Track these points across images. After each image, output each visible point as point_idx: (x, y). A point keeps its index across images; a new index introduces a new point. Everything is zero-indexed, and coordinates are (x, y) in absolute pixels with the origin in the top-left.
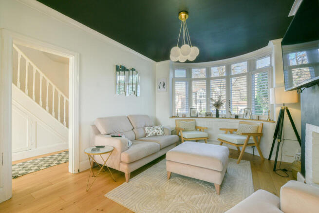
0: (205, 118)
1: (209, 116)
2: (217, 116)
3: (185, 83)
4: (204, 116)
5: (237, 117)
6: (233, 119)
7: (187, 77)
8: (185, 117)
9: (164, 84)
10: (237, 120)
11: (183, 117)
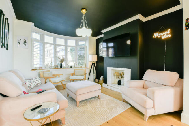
0: (54, 69)
1: (57, 68)
2: (61, 67)
3: (39, 44)
4: (53, 68)
5: (71, 67)
6: (70, 68)
7: (41, 40)
8: (42, 69)
9: (25, 42)
10: (71, 69)
11: (40, 69)
